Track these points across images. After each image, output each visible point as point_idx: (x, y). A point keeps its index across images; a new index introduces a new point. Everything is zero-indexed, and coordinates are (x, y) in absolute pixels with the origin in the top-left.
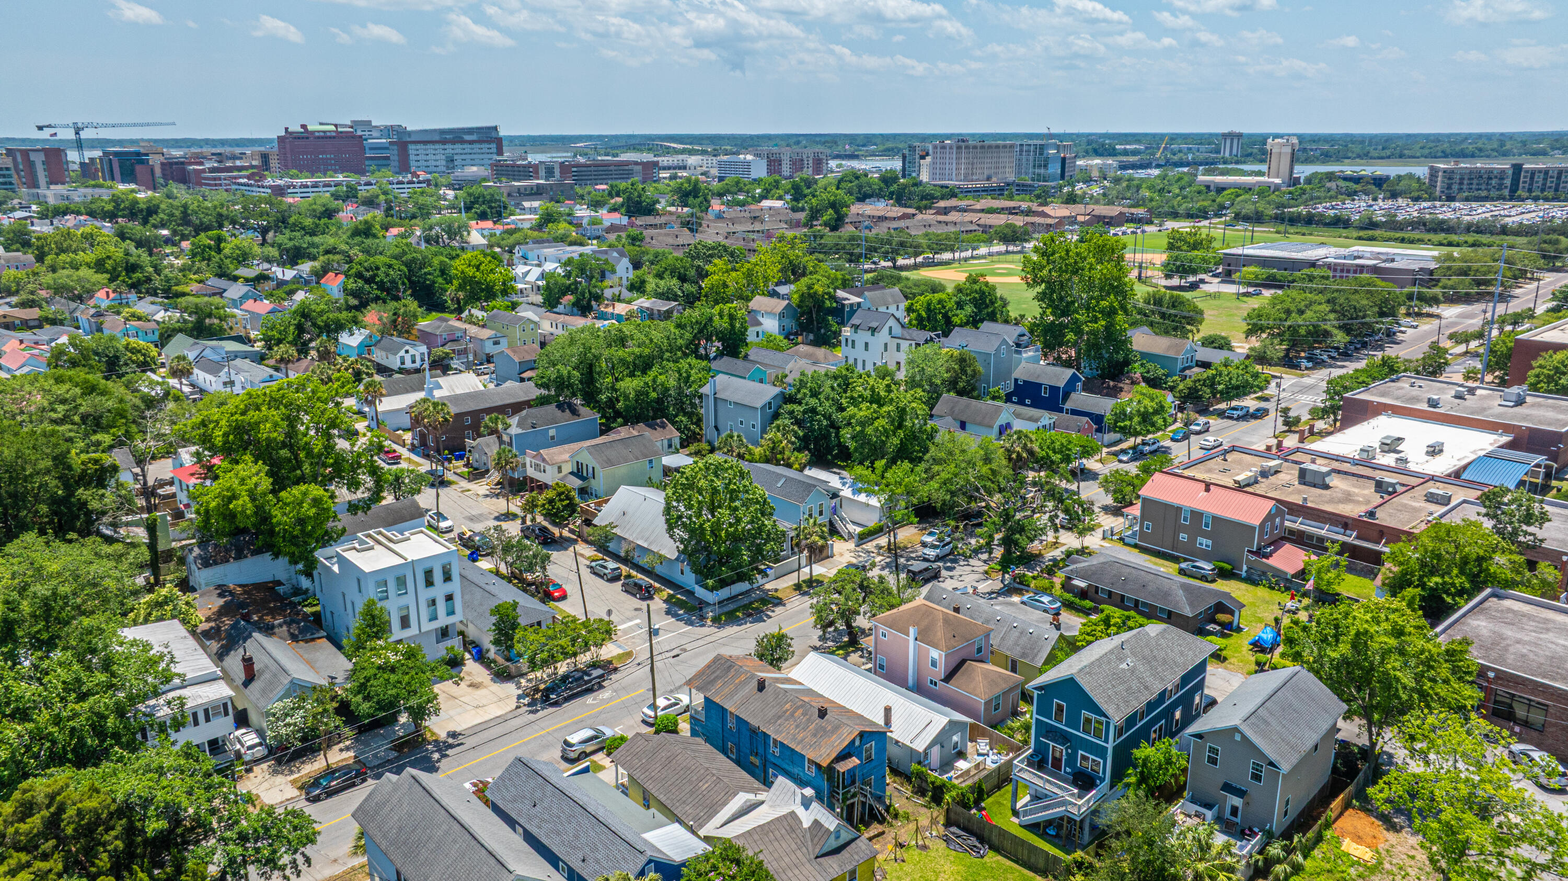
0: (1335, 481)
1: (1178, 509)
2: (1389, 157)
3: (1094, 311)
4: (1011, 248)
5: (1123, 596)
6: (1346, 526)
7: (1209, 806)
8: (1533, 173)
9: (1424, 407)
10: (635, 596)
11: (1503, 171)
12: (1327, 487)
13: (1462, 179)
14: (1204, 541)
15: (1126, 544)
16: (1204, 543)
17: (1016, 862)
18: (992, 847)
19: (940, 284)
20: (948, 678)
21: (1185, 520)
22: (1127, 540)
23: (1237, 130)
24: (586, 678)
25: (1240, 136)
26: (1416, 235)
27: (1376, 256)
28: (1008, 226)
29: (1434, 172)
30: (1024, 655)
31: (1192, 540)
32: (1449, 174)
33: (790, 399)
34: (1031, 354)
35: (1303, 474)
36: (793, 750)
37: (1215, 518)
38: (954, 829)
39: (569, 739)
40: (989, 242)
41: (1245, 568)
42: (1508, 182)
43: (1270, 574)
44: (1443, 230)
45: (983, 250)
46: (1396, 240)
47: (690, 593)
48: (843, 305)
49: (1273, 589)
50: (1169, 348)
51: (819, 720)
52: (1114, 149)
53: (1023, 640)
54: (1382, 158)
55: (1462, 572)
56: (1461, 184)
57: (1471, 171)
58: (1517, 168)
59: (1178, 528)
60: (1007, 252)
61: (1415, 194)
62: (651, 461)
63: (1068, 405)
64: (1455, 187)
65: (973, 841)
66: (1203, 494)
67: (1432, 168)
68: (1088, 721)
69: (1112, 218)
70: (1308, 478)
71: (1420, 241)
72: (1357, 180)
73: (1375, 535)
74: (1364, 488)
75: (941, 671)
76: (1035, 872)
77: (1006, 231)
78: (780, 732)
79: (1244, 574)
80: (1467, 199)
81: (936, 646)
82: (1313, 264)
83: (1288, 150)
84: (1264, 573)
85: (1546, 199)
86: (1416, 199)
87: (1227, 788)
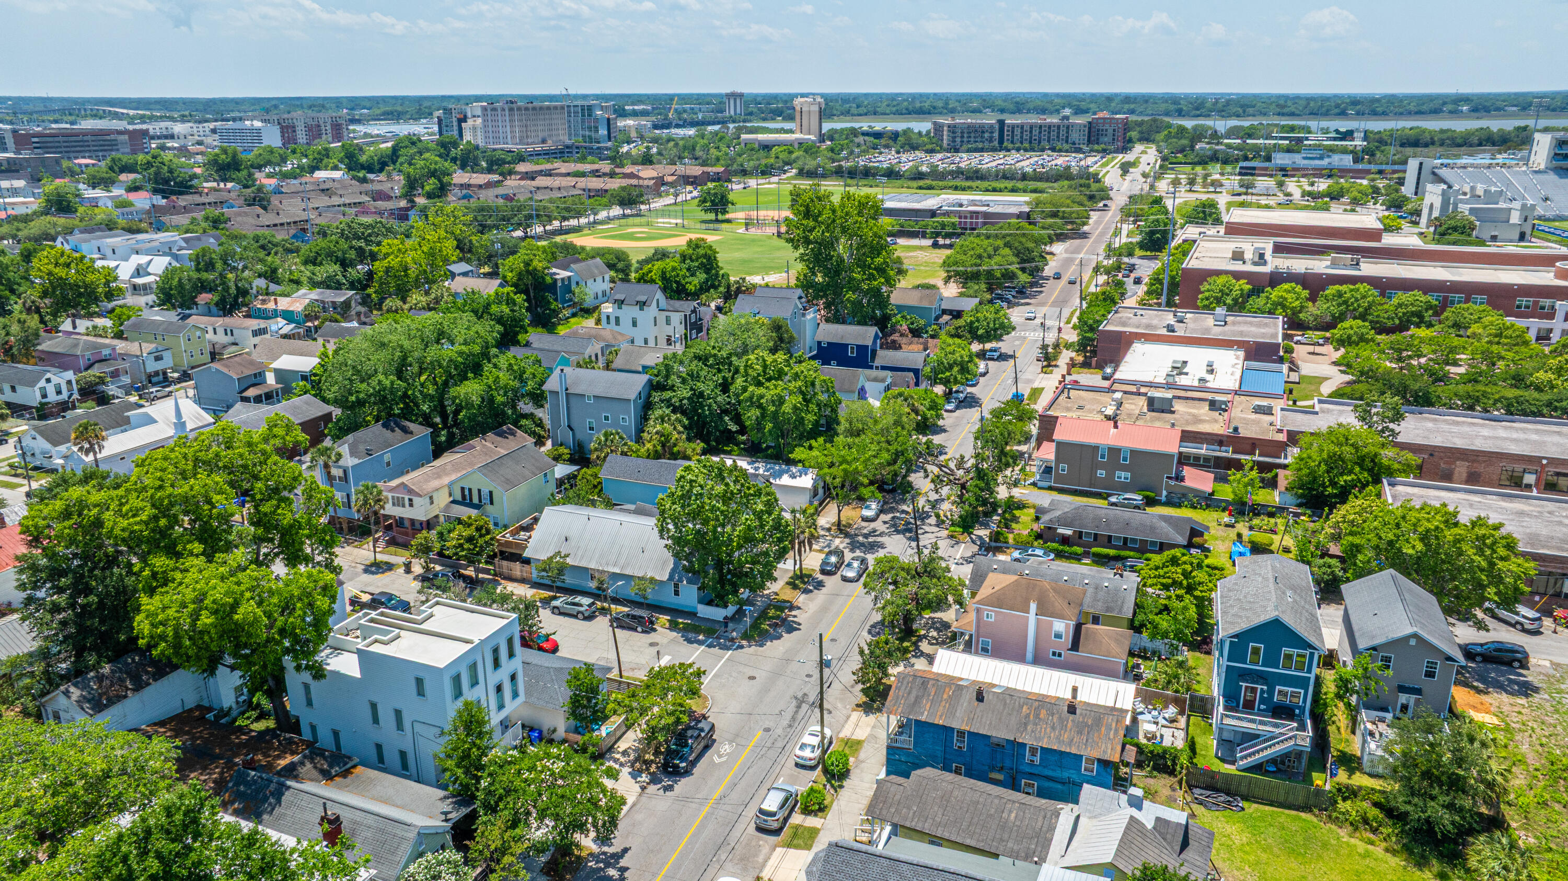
0: (1178, 406)
1: (1095, 448)
2: (866, 114)
3: (870, 267)
4: (628, 212)
5: (1110, 537)
6: (1221, 443)
7: (1384, 709)
8: (1013, 127)
9: (1164, 332)
10: (635, 630)
11: (992, 126)
12: (1173, 412)
13: (962, 133)
14: (1123, 474)
15: (1040, 488)
16: (1123, 476)
17: (1271, 805)
18: (1245, 798)
19: (624, 253)
20: (1075, 646)
21: (1103, 457)
22: (1040, 484)
23: (739, 90)
24: (703, 734)
25: (741, 95)
26: (959, 183)
27: (973, 203)
28: (623, 189)
29: (938, 128)
30: (1108, 609)
31: (1111, 475)
32: (952, 128)
33: (660, 387)
34: (812, 315)
35: (1151, 402)
36: (1062, 753)
37: (1134, 452)
38: (1197, 791)
39: (765, 807)
40: (608, 206)
41: (1164, 493)
42: (996, 135)
43: (1191, 495)
44: (978, 178)
45: (603, 215)
46: (950, 188)
47: (692, 614)
48: (556, 280)
49: (1195, 508)
50: (921, 299)
51: (1071, 717)
52: (624, 110)
53: (1101, 594)
54: (860, 115)
55: (1362, 468)
56: (962, 137)
57: (969, 126)
58: (1001, 123)
59: (1096, 466)
60: (624, 216)
61: (929, 147)
62: (545, 475)
63: (878, 363)
64: (958, 140)
65: (1223, 797)
66: (1113, 431)
67: (935, 123)
68: (1289, 657)
69: (695, 177)
70: (1156, 406)
71: (970, 188)
72: (878, 135)
73: (1248, 447)
74: (1198, 408)
75: (1067, 640)
76: (1297, 810)
77: (624, 194)
78: (1039, 739)
79: (1163, 499)
80: (969, 151)
81: (1061, 617)
82: (933, 213)
83: (816, 108)
84: (1184, 495)
85: (1026, 150)
86: (932, 151)
87: (1402, 689)
